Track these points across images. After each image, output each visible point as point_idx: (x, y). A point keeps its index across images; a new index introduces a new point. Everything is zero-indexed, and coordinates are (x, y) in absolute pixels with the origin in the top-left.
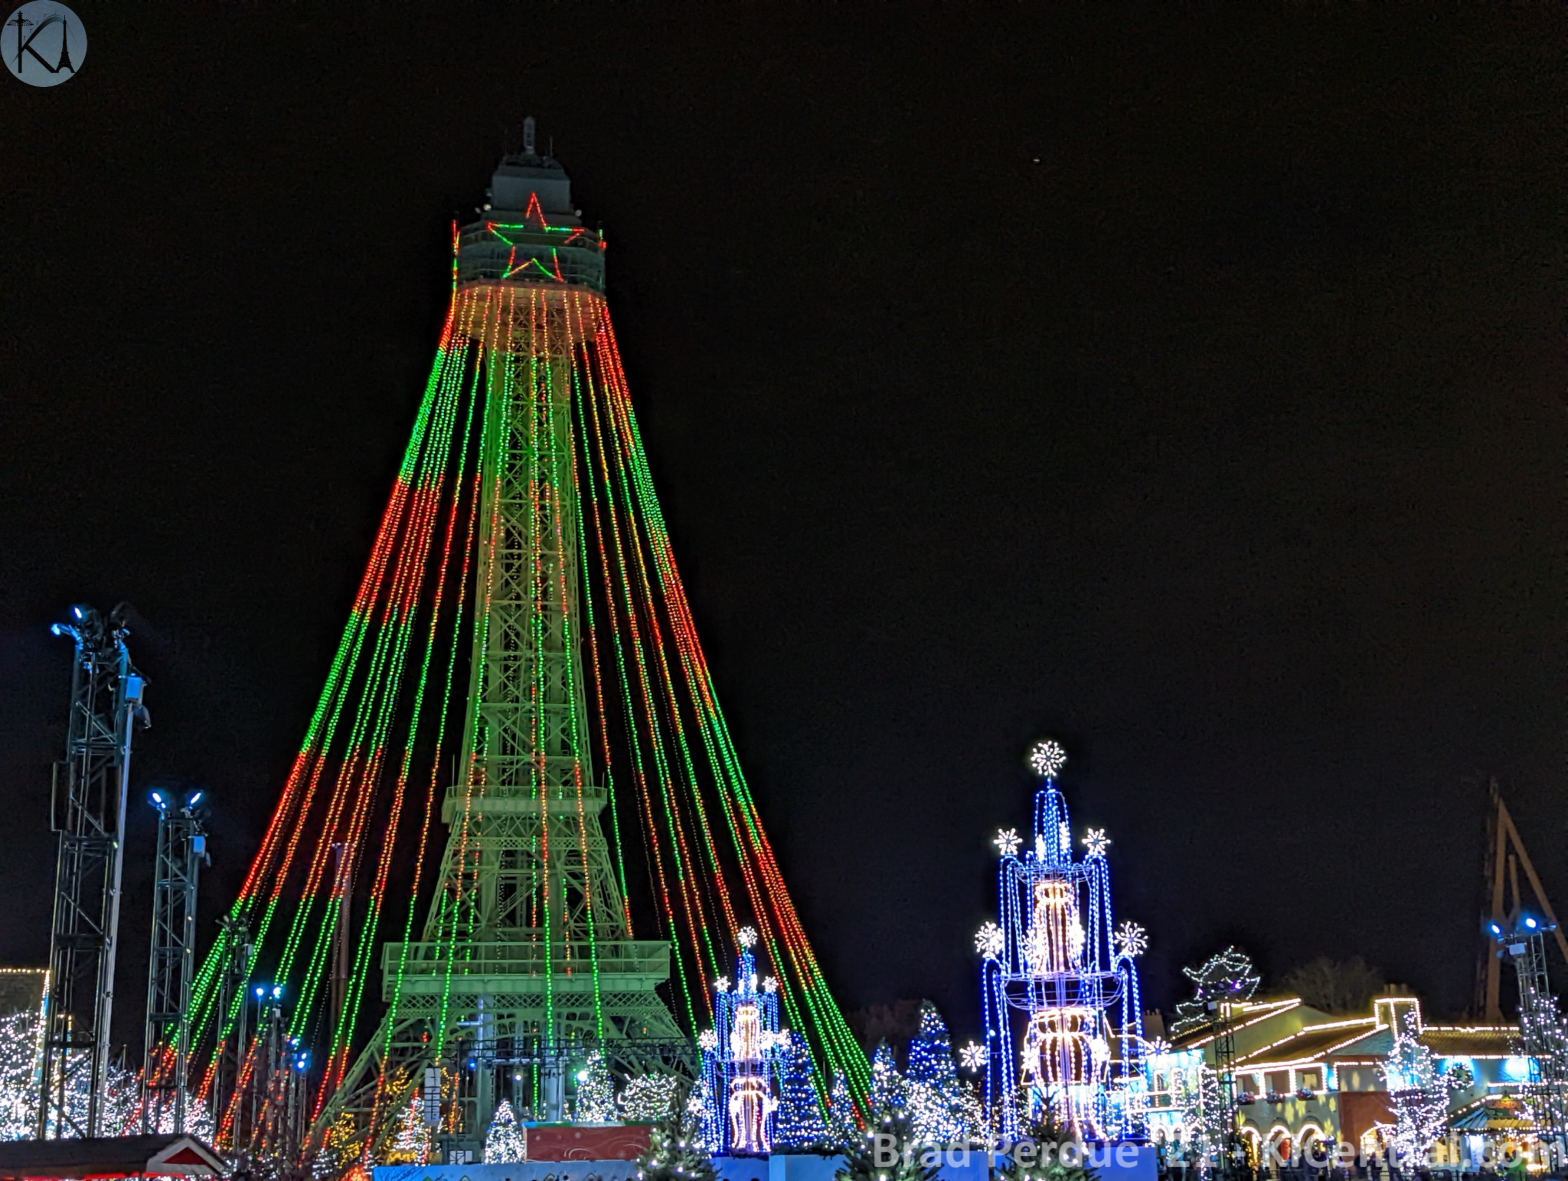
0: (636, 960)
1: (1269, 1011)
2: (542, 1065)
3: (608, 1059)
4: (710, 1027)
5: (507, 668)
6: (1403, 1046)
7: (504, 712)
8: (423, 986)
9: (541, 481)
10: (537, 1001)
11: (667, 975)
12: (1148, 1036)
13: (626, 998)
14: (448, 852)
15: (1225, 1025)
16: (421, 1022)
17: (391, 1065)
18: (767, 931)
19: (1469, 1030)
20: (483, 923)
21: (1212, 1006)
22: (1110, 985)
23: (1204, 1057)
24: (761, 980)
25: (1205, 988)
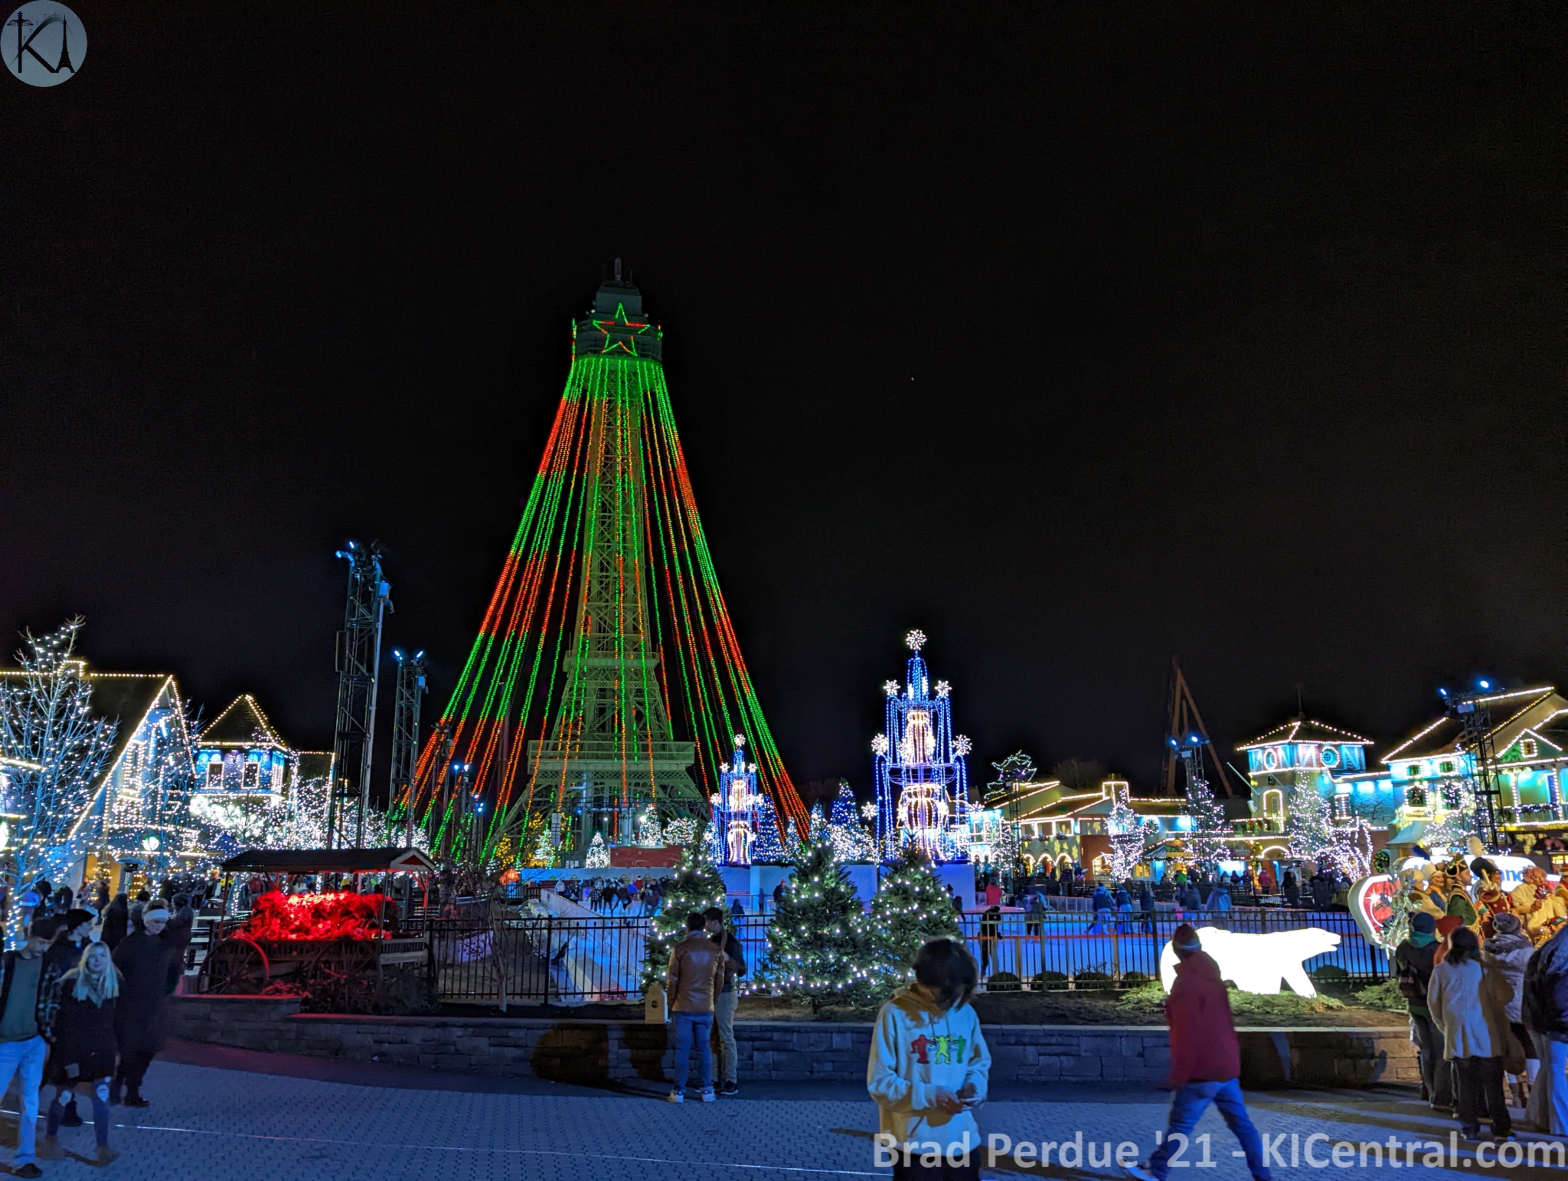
0: (674, 753)
1: (1041, 788)
2: (620, 812)
3: (657, 810)
4: (717, 792)
5: (602, 582)
6: (1118, 809)
7: (600, 608)
8: (551, 765)
9: (623, 474)
10: (617, 775)
11: (692, 762)
12: (971, 801)
13: (669, 774)
14: (566, 689)
15: (1016, 795)
16: (550, 786)
17: (532, 812)
18: (751, 736)
19: (1157, 800)
20: (587, 730)
21: (1008, 784)
22: (949, 771)
23: (1002, 814)
24: (747, 765)
25: (1005, 774)
